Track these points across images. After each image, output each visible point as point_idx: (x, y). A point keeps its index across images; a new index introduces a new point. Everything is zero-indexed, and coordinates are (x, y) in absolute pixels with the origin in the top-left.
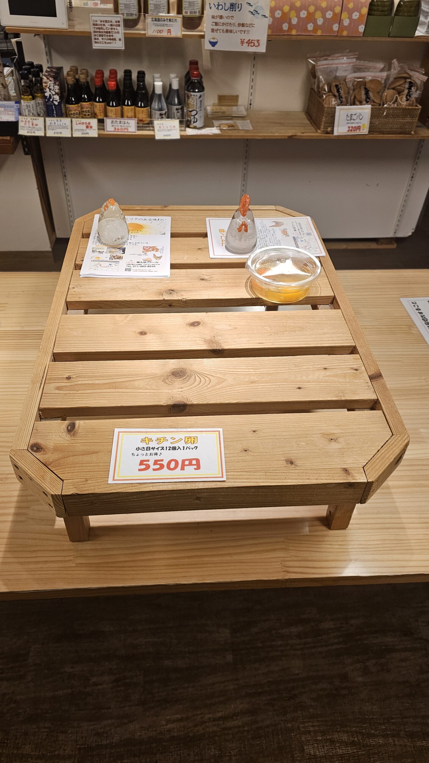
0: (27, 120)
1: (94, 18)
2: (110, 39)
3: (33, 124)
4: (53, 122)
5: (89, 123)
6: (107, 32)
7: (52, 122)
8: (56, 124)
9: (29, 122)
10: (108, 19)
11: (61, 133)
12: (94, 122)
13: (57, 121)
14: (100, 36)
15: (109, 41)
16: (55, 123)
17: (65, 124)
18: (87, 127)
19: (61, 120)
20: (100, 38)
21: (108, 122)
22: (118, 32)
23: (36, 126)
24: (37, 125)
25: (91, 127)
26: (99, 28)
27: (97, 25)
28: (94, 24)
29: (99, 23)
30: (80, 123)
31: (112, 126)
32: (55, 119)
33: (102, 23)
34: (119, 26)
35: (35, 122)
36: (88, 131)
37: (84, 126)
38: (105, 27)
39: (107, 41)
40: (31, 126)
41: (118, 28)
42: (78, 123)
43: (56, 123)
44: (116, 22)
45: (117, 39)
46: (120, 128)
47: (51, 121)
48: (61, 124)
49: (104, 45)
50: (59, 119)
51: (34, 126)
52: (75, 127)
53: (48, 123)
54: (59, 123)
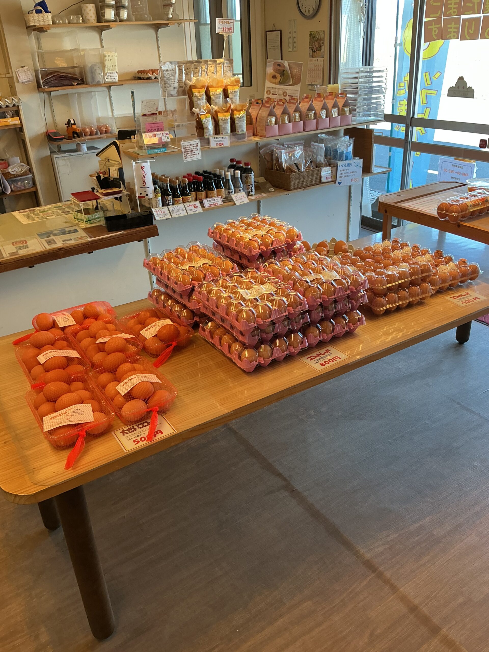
0: (158, 211)
1: (184, 145)
2: (193, 155)
3: (162, 212)
5: (195, 205)
6: (191, 151)
9: (159, 211)
10: (191, 143)
11: (180, 214)
12: (197, 203)
14: (187, 154)
17: (181, 208)
18: (195, 207)
20: (188, 155)
21: (205, 201)
22: (198, 150)
23: (164, 213)
25: (197, 207)
26: (187, 150)
27: (185, 148)
28: (184, 148)
29: (187, 146)
30: (190, 206)
31: (208, 203)
33: (189, 146)
34: (198, 146)
35: (162, 210)
36: (196, 209)
37: (193, 207)
38: (190, 148)
39: (191, 156)
40: (161, 213)
41: (197, 147)
42: (188, 206)
43: (175, 208)
44: (196, 144)
45: (197, 154)
46: (213, 204)
47: (172, 208)
48: (179, 209)
49: (191, 159)
50: (176, 206)
52: (187, 209)
53: (171, 210)
54: (177, 208)
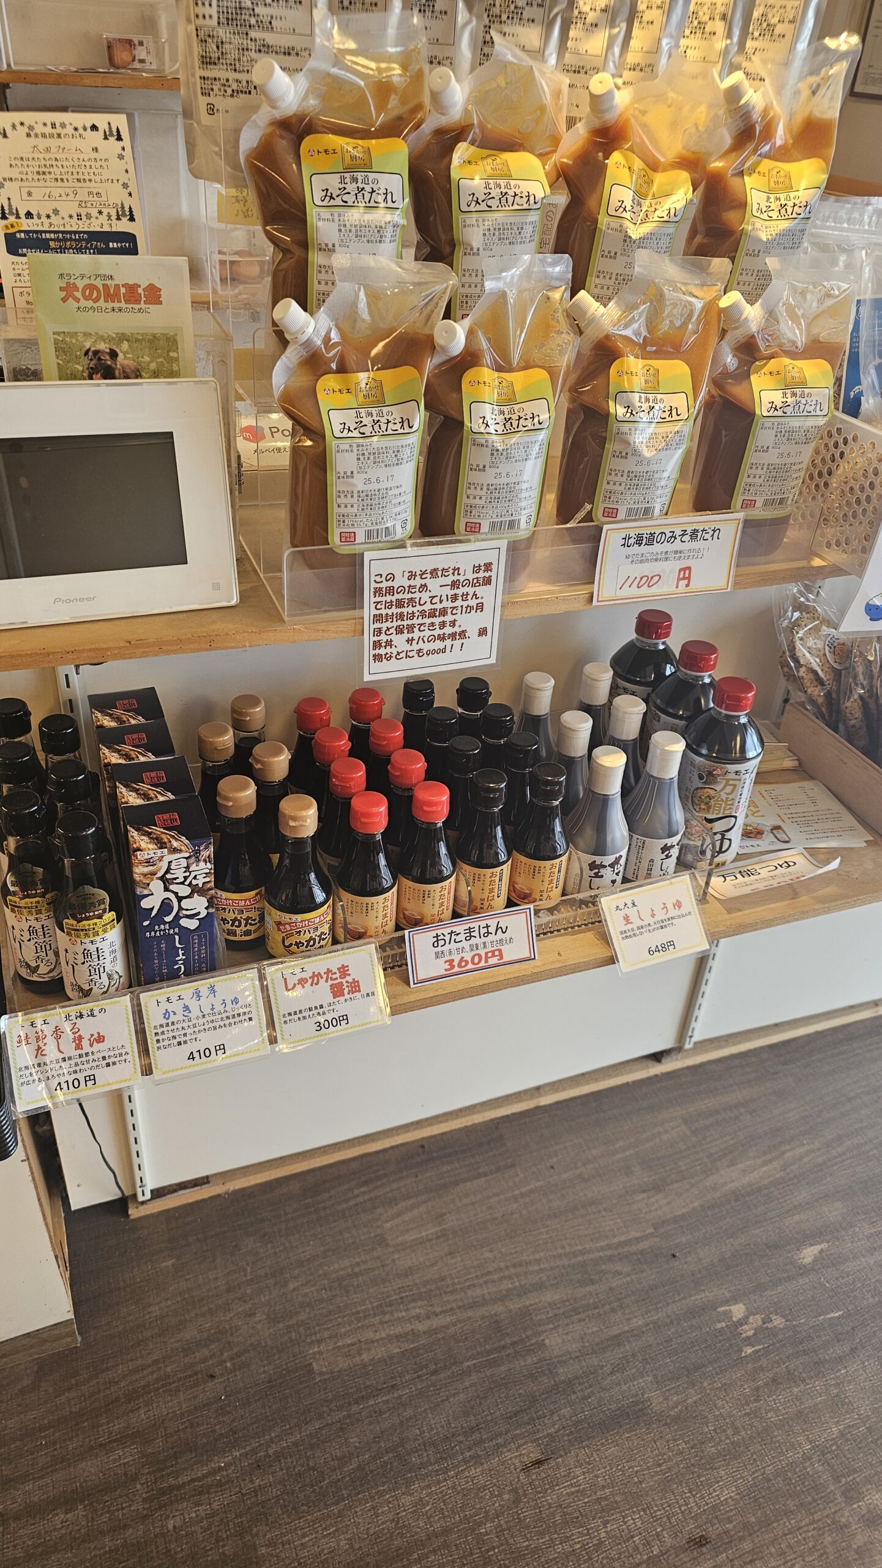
1: (382, 568)
2: (442, 638)
3: (78, 1042)
4: (177, 1007)
5: (344, 971)
6: (432, 614)
7: (170, 1007)
8: (195, 1012)
9: (57, 1033)
10: (440, 563)
11: (220, 1048)
12: (363, 958)
13: (198, 994)
14: (399, 631)
15: (439, 645)
16: (186, 1008)
17: (235, 1001)
18: (337, 991)
19: (212, 989)
20: (400, 641)
21: (422, 946)
22: (480, 607)
23: (97, 1047)
24: (100, 1039)
25: (355, 987)
26: (400, 604)
27: (390, 591)
28: (378, 591)
29: (401, 581)
30: (302, 982)
31: (440, 957)
32: (185, 990)
33: (418, 582)
34: (488, 581)
35: (87, 1028)
36: (345, 1006)
37: (324, 989)
38: (425, 596)
39: (426, 647)
40: (70, 1050)
41: (481, 591)
42: (291, 980)
43: (193, 1005)
44: (477, 569)
45: (472, 632)
46: (468, 956)
47: (165, 1005)
48: (219, 1008)
49: (416, 661)
50: (203, 985)
51: (86, 1047)
52: (282, 1004)
53: (153, 1017)
54: (206, 1003)
